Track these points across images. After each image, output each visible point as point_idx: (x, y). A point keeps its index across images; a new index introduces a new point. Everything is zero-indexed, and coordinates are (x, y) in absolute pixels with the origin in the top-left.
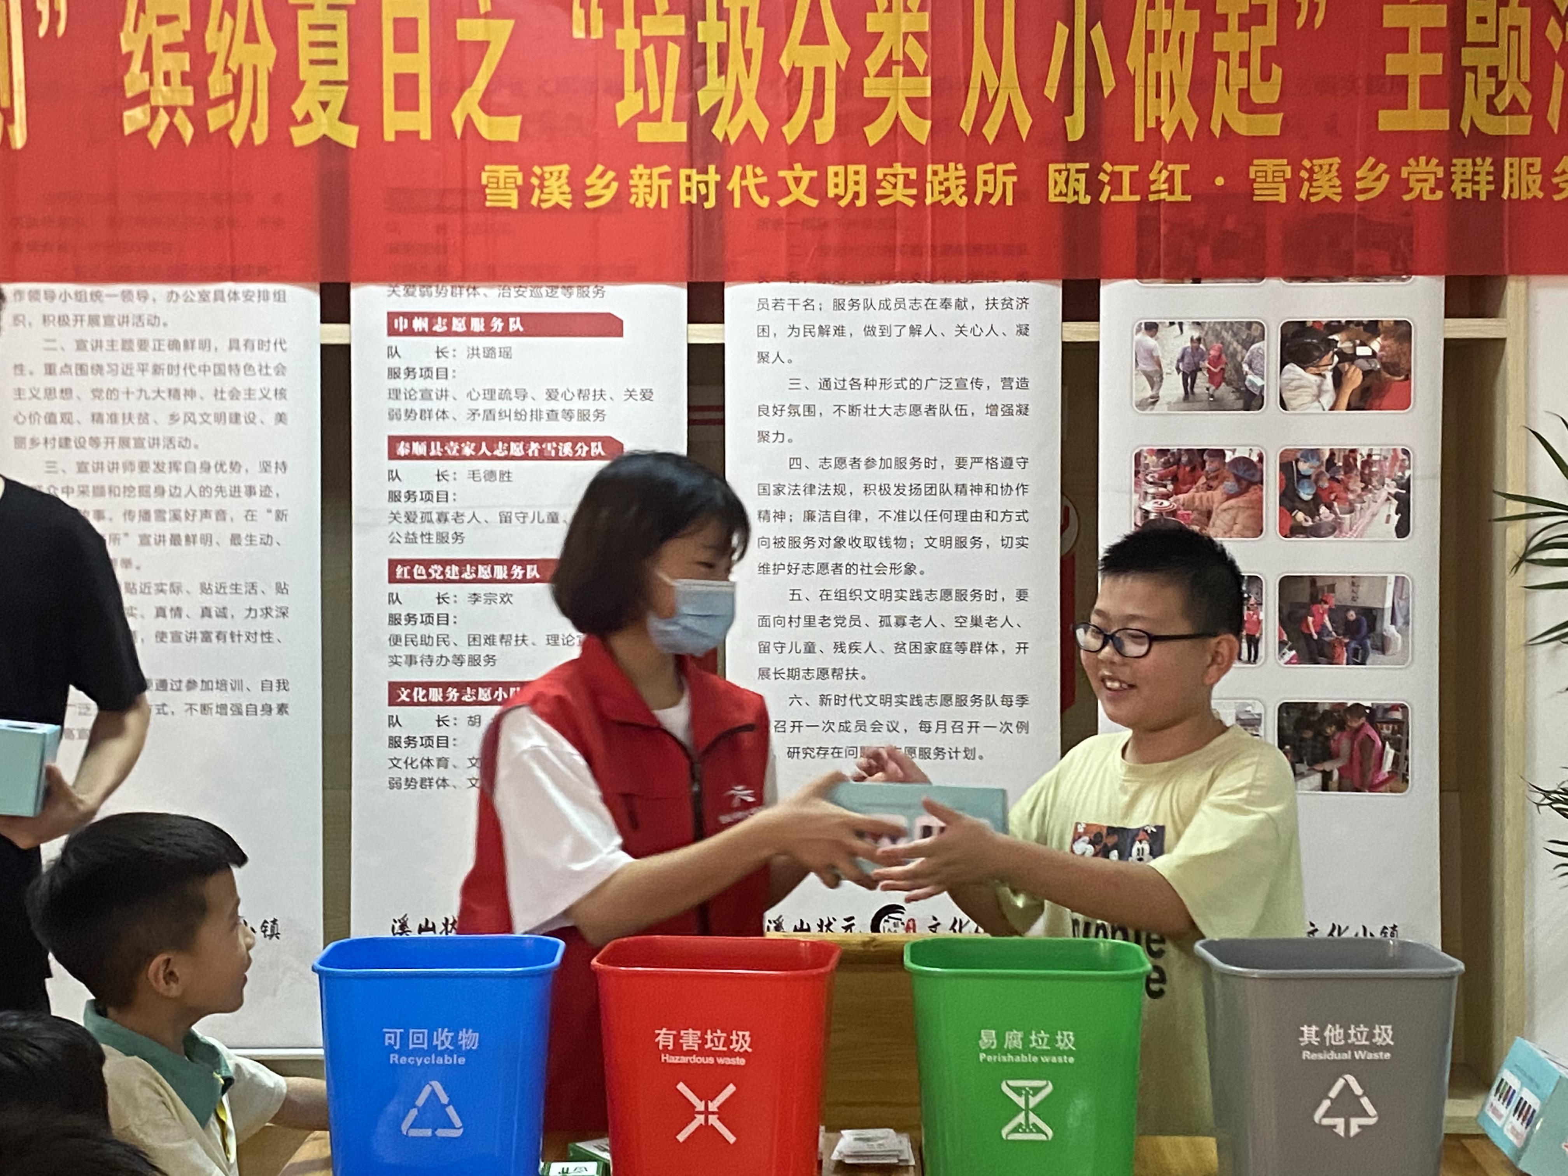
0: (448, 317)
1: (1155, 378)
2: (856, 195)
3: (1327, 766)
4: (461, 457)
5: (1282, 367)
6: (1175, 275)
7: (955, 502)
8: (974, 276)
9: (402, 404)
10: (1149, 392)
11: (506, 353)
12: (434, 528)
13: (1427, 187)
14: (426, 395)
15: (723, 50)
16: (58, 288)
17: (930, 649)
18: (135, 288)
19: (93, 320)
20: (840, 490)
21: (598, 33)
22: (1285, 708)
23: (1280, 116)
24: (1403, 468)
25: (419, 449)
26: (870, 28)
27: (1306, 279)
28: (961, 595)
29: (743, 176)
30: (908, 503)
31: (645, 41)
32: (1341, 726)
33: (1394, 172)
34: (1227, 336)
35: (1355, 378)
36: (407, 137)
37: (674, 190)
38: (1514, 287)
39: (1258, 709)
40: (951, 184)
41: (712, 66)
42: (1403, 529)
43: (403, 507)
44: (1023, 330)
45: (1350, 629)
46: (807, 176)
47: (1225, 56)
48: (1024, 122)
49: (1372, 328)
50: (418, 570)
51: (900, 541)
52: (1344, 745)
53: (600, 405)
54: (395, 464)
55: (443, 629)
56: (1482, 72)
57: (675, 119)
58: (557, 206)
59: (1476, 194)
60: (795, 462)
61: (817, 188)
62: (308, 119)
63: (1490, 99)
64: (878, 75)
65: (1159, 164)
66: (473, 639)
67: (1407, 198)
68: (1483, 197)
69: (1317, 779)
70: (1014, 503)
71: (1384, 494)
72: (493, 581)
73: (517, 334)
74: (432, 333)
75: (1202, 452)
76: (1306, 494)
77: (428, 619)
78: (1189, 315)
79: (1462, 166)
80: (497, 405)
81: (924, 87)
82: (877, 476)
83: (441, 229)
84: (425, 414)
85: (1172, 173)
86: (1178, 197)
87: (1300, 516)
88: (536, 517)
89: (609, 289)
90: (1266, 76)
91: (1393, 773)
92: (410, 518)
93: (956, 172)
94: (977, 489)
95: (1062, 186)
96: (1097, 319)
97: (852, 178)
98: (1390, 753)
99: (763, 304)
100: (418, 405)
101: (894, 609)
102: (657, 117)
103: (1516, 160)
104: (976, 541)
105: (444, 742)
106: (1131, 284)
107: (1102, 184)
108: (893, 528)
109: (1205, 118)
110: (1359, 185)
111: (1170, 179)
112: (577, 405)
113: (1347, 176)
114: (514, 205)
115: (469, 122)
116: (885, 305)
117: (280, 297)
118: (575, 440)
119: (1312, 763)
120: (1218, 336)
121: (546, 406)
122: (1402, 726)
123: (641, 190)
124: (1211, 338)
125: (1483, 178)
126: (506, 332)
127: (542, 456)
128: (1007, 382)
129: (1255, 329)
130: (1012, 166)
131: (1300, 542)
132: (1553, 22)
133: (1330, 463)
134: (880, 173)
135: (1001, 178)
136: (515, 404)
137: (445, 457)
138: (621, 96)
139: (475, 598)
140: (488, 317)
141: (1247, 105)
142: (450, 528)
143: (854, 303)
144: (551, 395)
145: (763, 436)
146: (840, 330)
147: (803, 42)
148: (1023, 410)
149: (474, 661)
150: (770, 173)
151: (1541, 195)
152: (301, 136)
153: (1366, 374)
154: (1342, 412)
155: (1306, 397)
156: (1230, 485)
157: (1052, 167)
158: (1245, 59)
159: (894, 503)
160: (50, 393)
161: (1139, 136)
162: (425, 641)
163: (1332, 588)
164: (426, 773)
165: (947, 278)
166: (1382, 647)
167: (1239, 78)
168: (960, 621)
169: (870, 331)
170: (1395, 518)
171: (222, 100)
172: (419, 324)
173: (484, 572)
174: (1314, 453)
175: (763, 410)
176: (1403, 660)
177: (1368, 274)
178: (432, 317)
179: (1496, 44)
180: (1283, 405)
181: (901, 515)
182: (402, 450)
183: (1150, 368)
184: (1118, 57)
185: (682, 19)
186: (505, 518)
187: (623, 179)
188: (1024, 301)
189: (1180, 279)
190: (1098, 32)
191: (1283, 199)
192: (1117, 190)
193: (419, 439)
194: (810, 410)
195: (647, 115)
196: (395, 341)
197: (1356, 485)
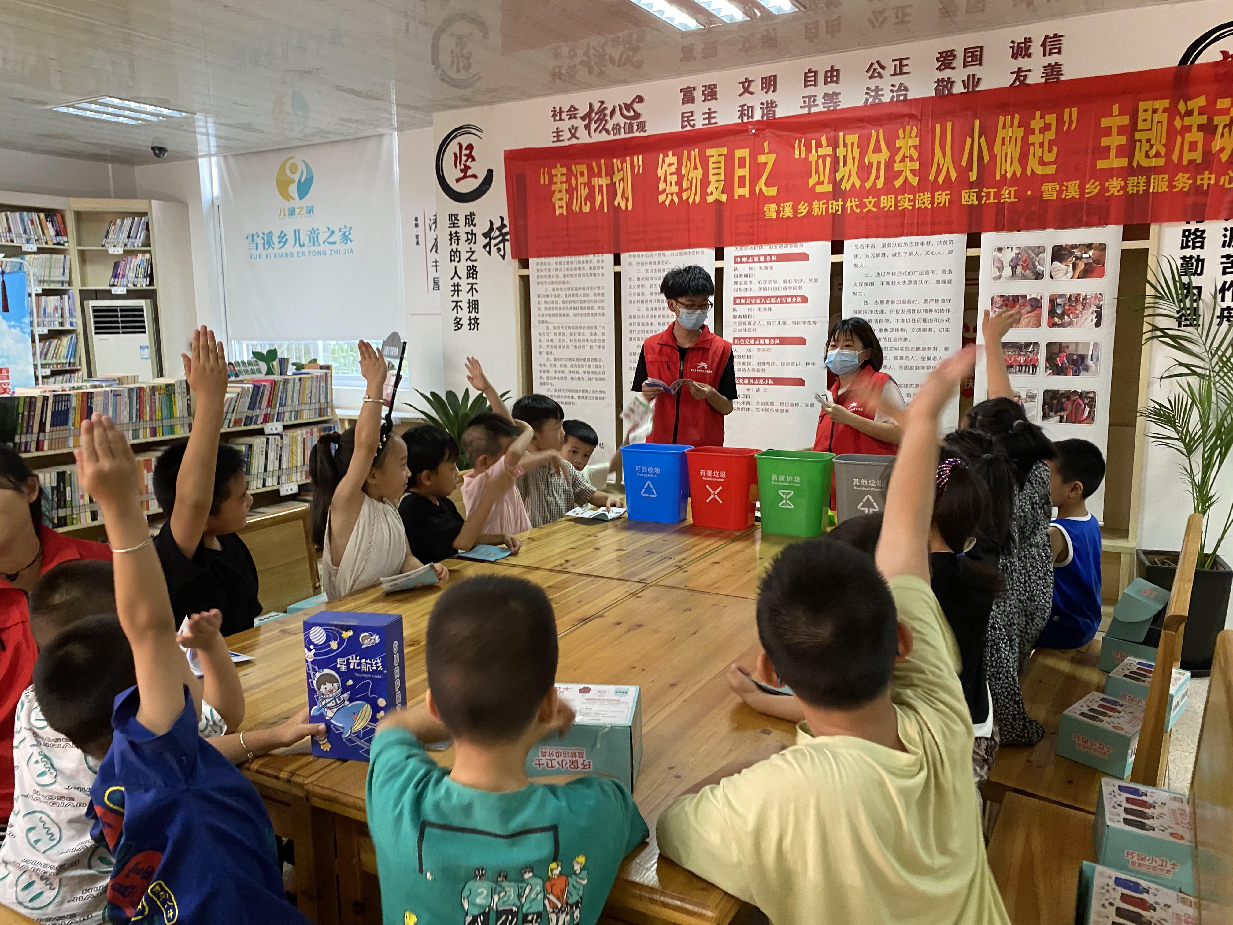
0: (753, 256)
1: (1000, 269)
2: (891, 206)
3: (1062, 414)
4: (756, 303)
5: (1052, 262)
6: (1011, 229)
7: (922, 316)
8: (933, 233)
9: (738, 286)
10: (998, 274)
11: (771, 268)
12: (747, 327)
13: (1116, 190)
14: (746, 283)
15: (845, 158)
16: (641, 253)
17: (912, 368)
18: (662, 252)
19: (650, 263)
20: (882, 312)
21: (803, 156)
22: (1046, 392)
23: (1055, 166)
24: (1100, 301)
25: (743, 301)
26: (897, 146)
27: (1063, 228)
28: (924, 349)
29: (851, 202)
30: (906, 316)
31: (819, 157)
32: (1068, 398)
33: (1102, 185)
34: (1030, 252)
35: (1081, 266)
36: (742, 197)
37: (827, 209)
38: (1154, 228)
39: (1035, 392)
40: (926, 200)
41: (842, 164)
42: (1098, 324)
43: (737, 320)
44: (951, 252)
45: (1074, 362)
46: (873, 200)
47: (1034, 144)
48: (954, 175)
49: (1090, 246)
50: (742, 341)
51: (903, 330)
52: (1069, 406)
53: (801, 284)
54: (736, 306)
55: (749, 360)
56: (1144, 141)
57: (828, 183)
58: (788, 217)
59: (1138, 191)
60: (866, 302)
61: (877, 204)
62: (712, 193)
63: (1147, 152)
64: (900, 162)
65: (1005, 188)
66: (758, 363)
67: (1107, 194)
68: (1141, 192)
69: (1058, 418)
70: (945, 316)
71: (1091, 311)
72: (765, 344)
73: (774, 261)
74: (748, 262)
75: (1018, 296)
76: (1059, 311)
77: (744, 357)
78: (1014, 244)
79: (1132, 180)
80: (767, 286)
81: (916, 165)
82: (895, 307)
83: (752, 227)
84: (745, 289)
85: (1010, 191)
86: (1012, 200)
87: (1056, 320)
88: (779, 323)
89: (804, 244)
90: (1050, 151)
91: (1088, 417)
92: (740, 324)
93: (928, 195)
94: (931, 311)
95: (967, 199)
96: (980, 247)
97: (889, 200)
98: (1087, 409)
99: (857, 247)
100: (743, 287)
101: (899, 354)
102: (822, 183)
103: (1156, 176)
104: (930, 330)
105: (749, 396)
106: (992, 234)
107: (983, 197)
108: (900, 325)
109: (1024, 168)
110: (1087, 191)
111: (1009, 193)
112: (793, 285)
113: (1082, 188)
114: (774, 217)
115: (761, 190)
116: (900, 245)
117: (703, 253)
118: (792, 297)
119: (1056, 412)
120: (1026, 252)
121: (783, 285)
122: (1093, 400)
123: (816, 209)
124: (1023, 253)
125: (1142, 184)
126: (771, 261)
127: (781, 302)
128: (944, 272)
129: (1041, 249)
130: (948, 192)
131: (1056, 329)
132: (1178, 118)
133: (1070, 299)
134: (899, 198)
135: (944, 197)
136: (773, 285)
137: (751, 303)
138: (810, 177)
139: (759, 350)
140: (765, 256)
141: (1042, 162)
142: (752, 327)
143: (889, 245)
144: (785, 281)
145: (855, 294)
146: (884, 255)
147: (873, 152)
148: (950, 282)
149: (758, 370)
150: (860, 200)
151: (1167, 190)
152: (710, 199)
153: (1086, 264)
154: (1076, 280)
155: (1061, 274)
156: (1029, 308)
157: (963, 191)
158: (1042, 145)
159: (900, 316)
160: (638, 286)
161: (998, 178)
162: (744, 364)
163: (1068, 347)
164: (743, 406)
165: (923, 234)
166: (1087, 369)
167: (1039, 152)
168: (923, 358)
169: (894, 255)
170: (1095, 320)
171: (686, 190)
172: (744, 259)
173: (762, 341)
174: (1062, 296)
175: (855, 284)
176: (1096, 373)
177: (1089, 225)
178: (748, 257)
179: (1151, 130)
180: (1052, 277)
181: (903, 321)
182: (738, 302)
183: (999, 265)
184: (990, 147)
185: (831, 148)
186: (769, 324)
187: (810, 206)
188: (952, 241)
189: (1012, 231)
190: (983, 139)
191: (1055, 198)
192: (988, 198)
193: (743, 298)
194: (872, 284)
195: (819, 183)
196: (737, 265)
197: (1080, 307)
